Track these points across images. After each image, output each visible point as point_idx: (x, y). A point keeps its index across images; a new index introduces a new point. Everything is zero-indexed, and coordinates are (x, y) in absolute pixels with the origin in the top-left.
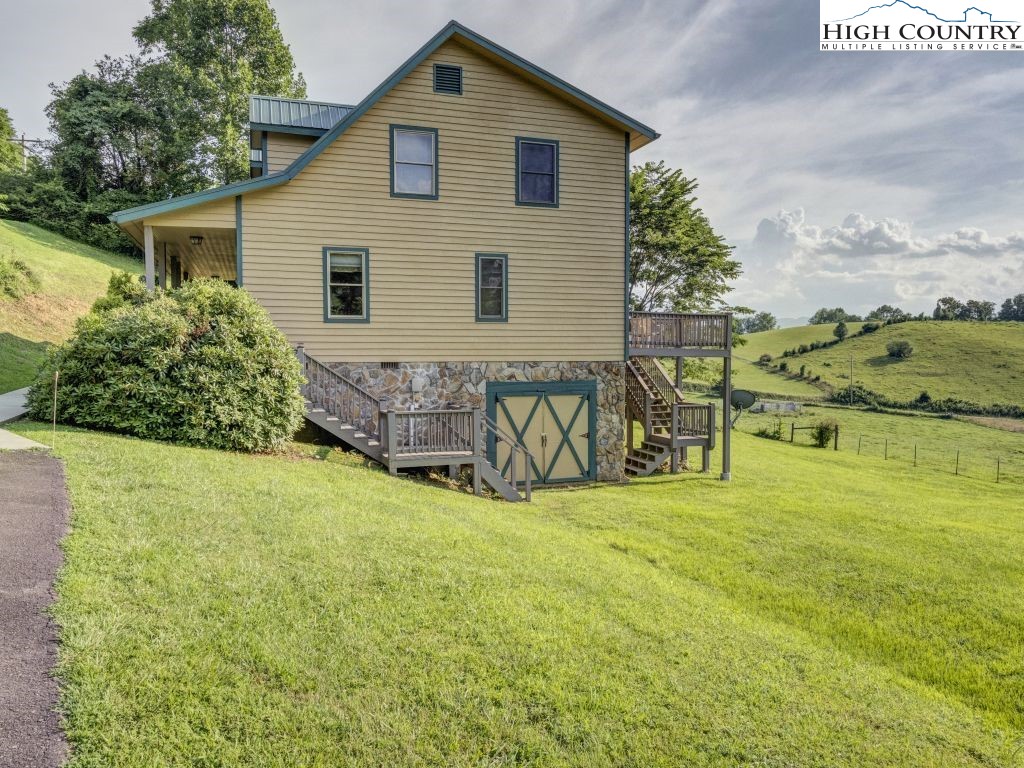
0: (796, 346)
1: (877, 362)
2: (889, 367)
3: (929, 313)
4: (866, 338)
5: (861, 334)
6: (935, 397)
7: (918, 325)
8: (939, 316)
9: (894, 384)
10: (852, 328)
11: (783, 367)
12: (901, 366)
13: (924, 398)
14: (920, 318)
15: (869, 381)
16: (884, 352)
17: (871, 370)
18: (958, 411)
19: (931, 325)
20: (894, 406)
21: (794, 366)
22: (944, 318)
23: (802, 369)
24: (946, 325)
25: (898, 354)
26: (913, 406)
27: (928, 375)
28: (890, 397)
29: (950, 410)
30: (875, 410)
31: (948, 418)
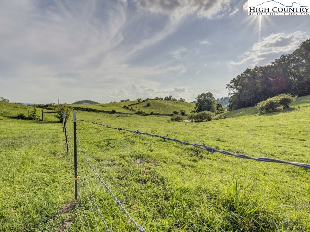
0: (131, 104)
1: (145, 107)
2: (147, 108)
3: (154, 99)
4: (143, 103)
5: (143, 102)
6: (154, 113)
7: (152, 101)
8: (155, 99)
9: (147, 111)
10: (141, 101)
11: (128, 108)
12: (149, 107)
13: (152, 113)
14: (152, 100)
15: (143, 110)
16: (146, 105)
17: (144, 108)
18: (157, 115)
19: (154, 101)
20: (147, 114)
21: (130, 108)
22: (156, 100)
23: (131, 108)
24: (156, 101)
25: (148, 105)
26: (150, 114)
27: (153, 109)
28: (147, 113)
29: (156, 115)
30: (143, 115)
31: (156, 116)
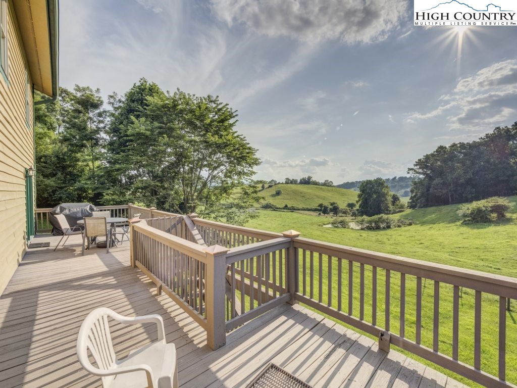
1: (273, 196)
2: (277, 197)
3: (284, 182)
4: (270, 189)
5: (268, 188)
6: (289, 206)
7: (282, 185)
8: (287, 183)
9: (278, 202)
10: (266, 186)
12: (279, 197)
13: (286, 206)
14: (282, 183)
15: (271, 201)
16: (275, 193)
17: (272, 198)
18: (295, 209)
19: (285, 185)
20: (279, 208)
22: (288, 183)
24: (289, 185)
25: (278, 193)
26: (284, 208)
27: (286, 199)
28: (278, 206)
29: (293, 209)
30: (274, 210)
31: (293, 212)
